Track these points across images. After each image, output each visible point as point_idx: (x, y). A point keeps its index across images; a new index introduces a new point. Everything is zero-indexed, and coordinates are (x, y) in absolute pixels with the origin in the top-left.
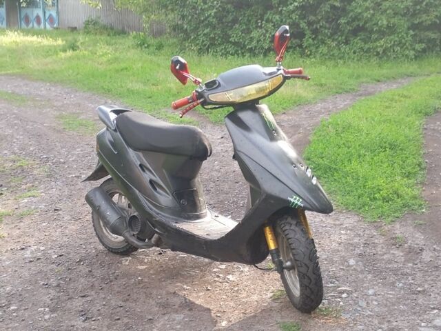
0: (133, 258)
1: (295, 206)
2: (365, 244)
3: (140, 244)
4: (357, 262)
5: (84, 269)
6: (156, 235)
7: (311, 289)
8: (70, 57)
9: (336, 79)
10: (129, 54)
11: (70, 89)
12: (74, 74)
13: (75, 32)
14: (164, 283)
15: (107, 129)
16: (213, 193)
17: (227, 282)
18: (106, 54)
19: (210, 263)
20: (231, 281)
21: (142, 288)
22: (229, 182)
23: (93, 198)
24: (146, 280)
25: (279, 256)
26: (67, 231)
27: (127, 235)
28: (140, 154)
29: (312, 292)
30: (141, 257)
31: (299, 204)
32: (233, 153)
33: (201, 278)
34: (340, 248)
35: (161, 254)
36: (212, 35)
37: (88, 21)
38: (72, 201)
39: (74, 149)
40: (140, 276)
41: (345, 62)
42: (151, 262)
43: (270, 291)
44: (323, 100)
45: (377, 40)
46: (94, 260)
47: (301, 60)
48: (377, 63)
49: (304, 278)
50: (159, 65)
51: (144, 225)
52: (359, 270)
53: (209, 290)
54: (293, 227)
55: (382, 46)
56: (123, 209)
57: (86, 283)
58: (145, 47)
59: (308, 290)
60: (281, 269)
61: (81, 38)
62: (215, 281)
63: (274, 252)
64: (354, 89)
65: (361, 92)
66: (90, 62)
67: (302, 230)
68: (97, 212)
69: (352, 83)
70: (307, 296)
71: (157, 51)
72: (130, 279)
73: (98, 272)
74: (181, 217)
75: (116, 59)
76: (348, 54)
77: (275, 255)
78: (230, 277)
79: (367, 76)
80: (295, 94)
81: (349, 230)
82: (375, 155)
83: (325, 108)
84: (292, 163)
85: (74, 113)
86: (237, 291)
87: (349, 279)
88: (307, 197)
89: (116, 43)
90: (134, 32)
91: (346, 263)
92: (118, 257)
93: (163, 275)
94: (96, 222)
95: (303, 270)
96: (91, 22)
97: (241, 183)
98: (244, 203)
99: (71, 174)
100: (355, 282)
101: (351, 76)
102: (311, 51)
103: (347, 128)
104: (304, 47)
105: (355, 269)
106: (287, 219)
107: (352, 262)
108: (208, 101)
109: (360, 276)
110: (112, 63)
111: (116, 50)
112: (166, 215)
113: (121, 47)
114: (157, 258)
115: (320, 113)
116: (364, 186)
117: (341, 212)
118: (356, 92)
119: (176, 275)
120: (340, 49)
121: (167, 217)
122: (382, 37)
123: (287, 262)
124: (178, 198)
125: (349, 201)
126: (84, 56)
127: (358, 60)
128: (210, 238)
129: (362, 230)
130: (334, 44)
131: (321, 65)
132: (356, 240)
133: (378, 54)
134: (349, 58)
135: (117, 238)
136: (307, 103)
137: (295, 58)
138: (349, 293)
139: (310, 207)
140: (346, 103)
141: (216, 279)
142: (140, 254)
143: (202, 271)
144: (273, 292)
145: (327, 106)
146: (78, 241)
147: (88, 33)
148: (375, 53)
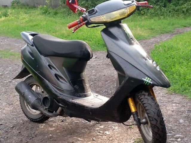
0: (45, 124)
1: (147, 84)
2: (188, 111)
3: (50, 114)
4: (185, 121)
5: (15, 131)
6: (60, 108)
7: (159, 134)
8: (4, 20)
9: (160, 26)
10: (38, 17)
11: (4, 37)
12: (7, 29)
13: (6, 8)
14: (66, 137)
15: (28, 45)
16: (92, 87)
17: (105, 135)
18: (25, 18)
19: (94, 125)
20: (107, 135)
21: (53, 140)
22: (102, 81)
23: (20, 88)
24: (55, 136)
25: (137, 116)
26: (5, 111)
27: (42, 109)
28: (48, 58)
29: (160, 136)
30: (51, 123)
31: (149, 82)
32: (107, 54)
33: (89, 134)
34: (173, 114)
35: (63, 121)
36: (86, 5)
37: (14, 2)
38: (7, 95)
39: (7, 67)
40: (51, 134)
41: (164, 17)
42: (57, 126)
43: (132, 139)
44: (154, 37)
45: (182, 4)
46: (22, 126)
47: (139, 17)
48: (183, 17)
49: (155, 128)
50: (56, 23)
51: (52, 102)
52: (186, 125)
53: (95, 140)
54: (146, 97)
55: (185, 8)
56: (38, 94)
57: (18, 139)
58: (48, 14)
59: (158, 135)
60: (139, 124)
61: (9, 11)
62: (98, 135)
63: (135, 113)
64: (171, 31)
65: (175, 33)
66: (15, 23)
67: (152, 98)
68: (23, 97)
69: (170, 28)
70: (157, 139)
71: (54, 15)
72: (45, 136)
73: (25, 133)
74: (75, 96)
75: (31, 21)
76: (166, 12)
77: (135, 115)
78: (107, 133)
79: (178, 24)
80: (137, 34)
81: (178, 103)
82: (189, 62)
83: (155, 41)
84: (144, 58)
85: (7, 49)
86: (112, 140)
87: (181, 131)
88: (155, 78)
89: (30, 13)
90: (41, 6)
91: (178, 122)
92: (36, 124)
93: (65, 133)
94: (22, 103)
95: (154, 122)
96: (16, 2)
97: (109, 81)
98: (112, 92)
99: (6, 81)
100: (185, 132)
101: (169, 24)
102: (144, 12)
103: (171, 48)
104: (140, 9)
105: (184, 125)
106: (142, 92)
107: (181, 121)
108: (90, 22)
109: (188, 128)
110: (28, 23)
111: (30, 16)
112: (66, 95)
113: (33, 14)
114: (61, 124)
115: (153, 43)
116: (184, 79)
117: (172, 94)
118: (172, 32)
119: (73, 133)
120: (161, 10)
121: (66, 96)
122: (185, 2)
123: (143, 119)
124: (73, 84)
125: (176, 88)
126: (12, 20)
127: (172, 16)
128: (94, 107)
129: (186, 103)
130: (158, 7)
131: (151, 19)
132: (183, 109)
133: (183, 12)
134: (167, 15)
135: (36, 112)
136: (144, 38)
137: (135, 16)
138: (182, 138)
139: (157, 84)
140: (167, 38)
141: (98, 134)
142: (50, 122)
143: (89, 130)
144: (134, 140)
145: (156, 40)
146: (12, 116)
147: (14, 8)
148: (182, 12)
